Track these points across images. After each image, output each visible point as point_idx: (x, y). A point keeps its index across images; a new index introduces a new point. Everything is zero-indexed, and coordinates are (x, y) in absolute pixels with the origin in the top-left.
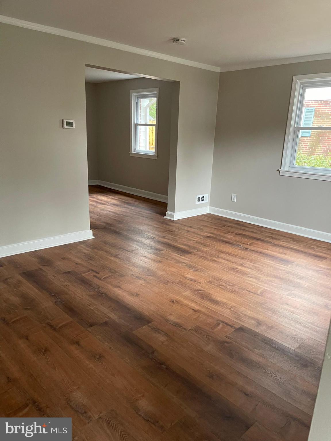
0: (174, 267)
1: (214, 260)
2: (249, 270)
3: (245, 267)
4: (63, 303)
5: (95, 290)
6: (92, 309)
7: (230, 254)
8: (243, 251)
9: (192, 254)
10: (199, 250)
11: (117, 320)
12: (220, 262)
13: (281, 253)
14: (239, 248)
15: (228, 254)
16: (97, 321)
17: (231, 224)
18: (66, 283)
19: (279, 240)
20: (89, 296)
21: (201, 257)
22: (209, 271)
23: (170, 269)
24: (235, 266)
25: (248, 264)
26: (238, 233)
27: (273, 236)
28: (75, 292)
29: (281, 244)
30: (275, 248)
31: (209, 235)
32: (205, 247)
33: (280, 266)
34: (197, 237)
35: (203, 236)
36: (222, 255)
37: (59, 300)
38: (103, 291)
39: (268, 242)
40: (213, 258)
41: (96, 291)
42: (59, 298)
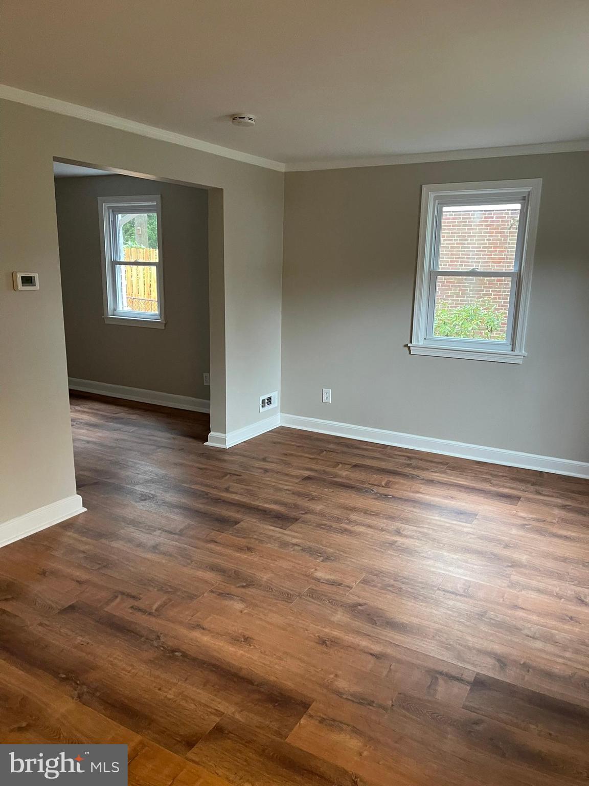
0: (283, 559)
1: (346, 530)
2: (417, 543)
3: (406, 537)
4: (98, 694)
5: (152, 645)
6: (171, 697)
7: (366, 512)
8: (383, 503)
9: (298, 521)
10: (308, 512)
11: (237, 716)
12: (359, 534)
13: (446, 497)
14: (375, 497)
15: (361, 511)
16: (197, 728)
17: (331, 446)
18: (79, 639)
19: (428, 469)
20: (145, 662)
21: (319, 526)
22: (352, 557)
23: (277, 563)
24: (389, 537)
25: (408, 529)
26: (353, 464)
27: (414, 462)
28: (112, 659)
29: (435, 477)
30: (431, 487)
31: (307, 473)
32: (313, 501)
33: (460, 525)
34: (287, 481)
35: (297, 477)
36: (353, 517)
37: (85, 689)
38: (170, 644)
39: (413, 477)
40: (341, 525)
41: (157, 647)
42: (84, 684)
